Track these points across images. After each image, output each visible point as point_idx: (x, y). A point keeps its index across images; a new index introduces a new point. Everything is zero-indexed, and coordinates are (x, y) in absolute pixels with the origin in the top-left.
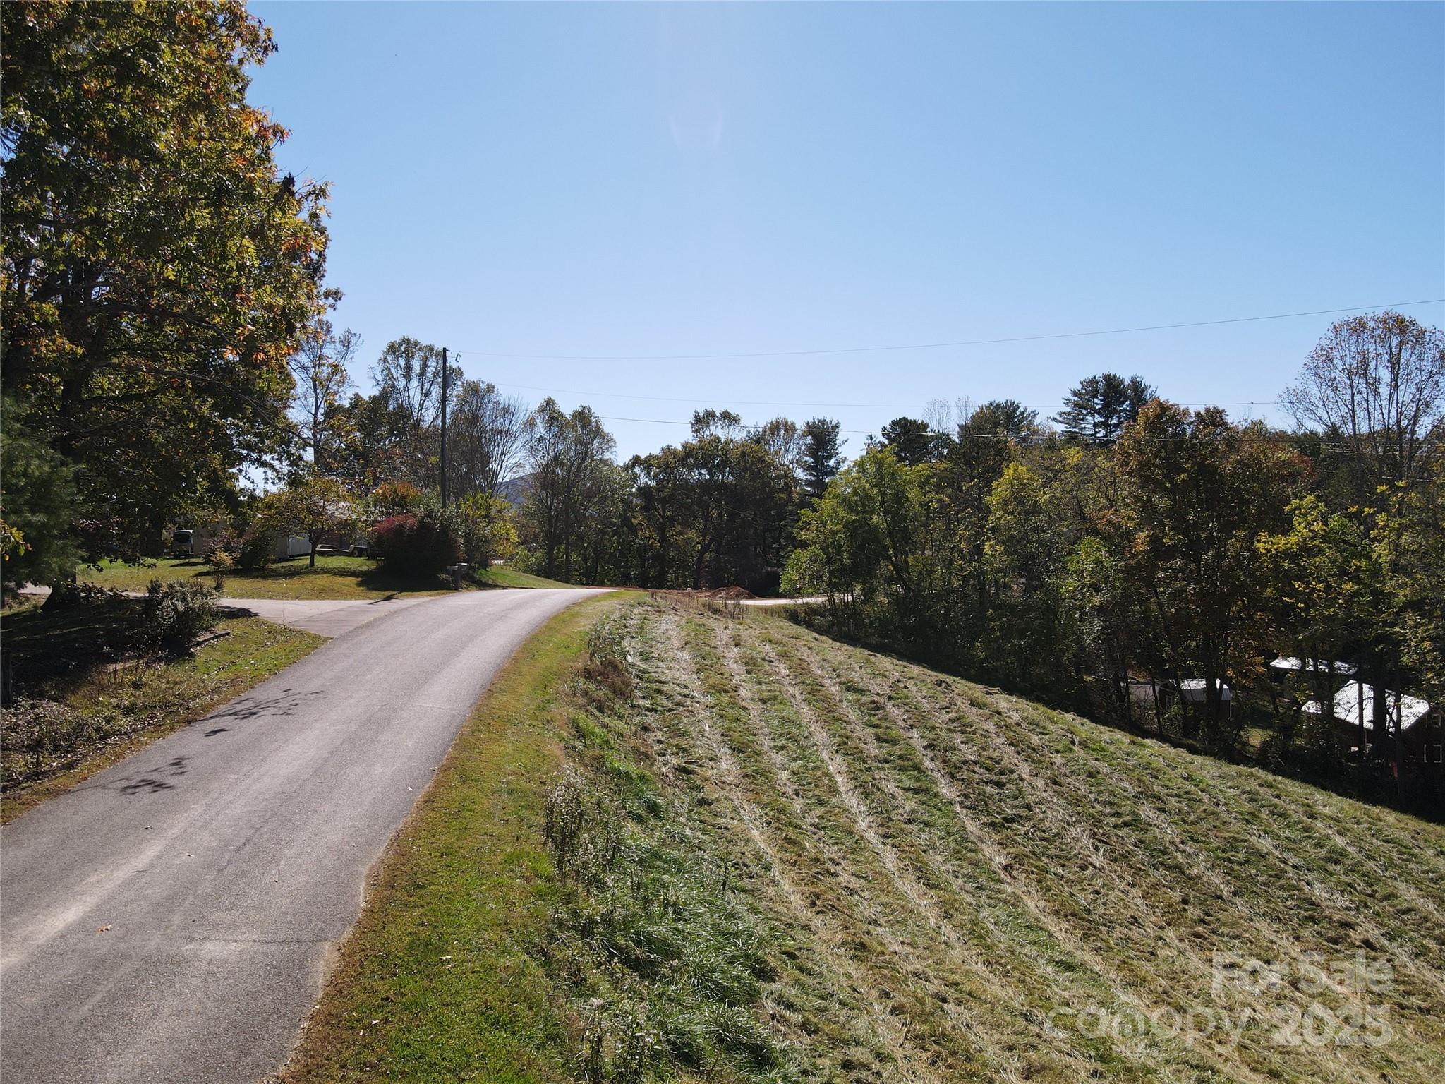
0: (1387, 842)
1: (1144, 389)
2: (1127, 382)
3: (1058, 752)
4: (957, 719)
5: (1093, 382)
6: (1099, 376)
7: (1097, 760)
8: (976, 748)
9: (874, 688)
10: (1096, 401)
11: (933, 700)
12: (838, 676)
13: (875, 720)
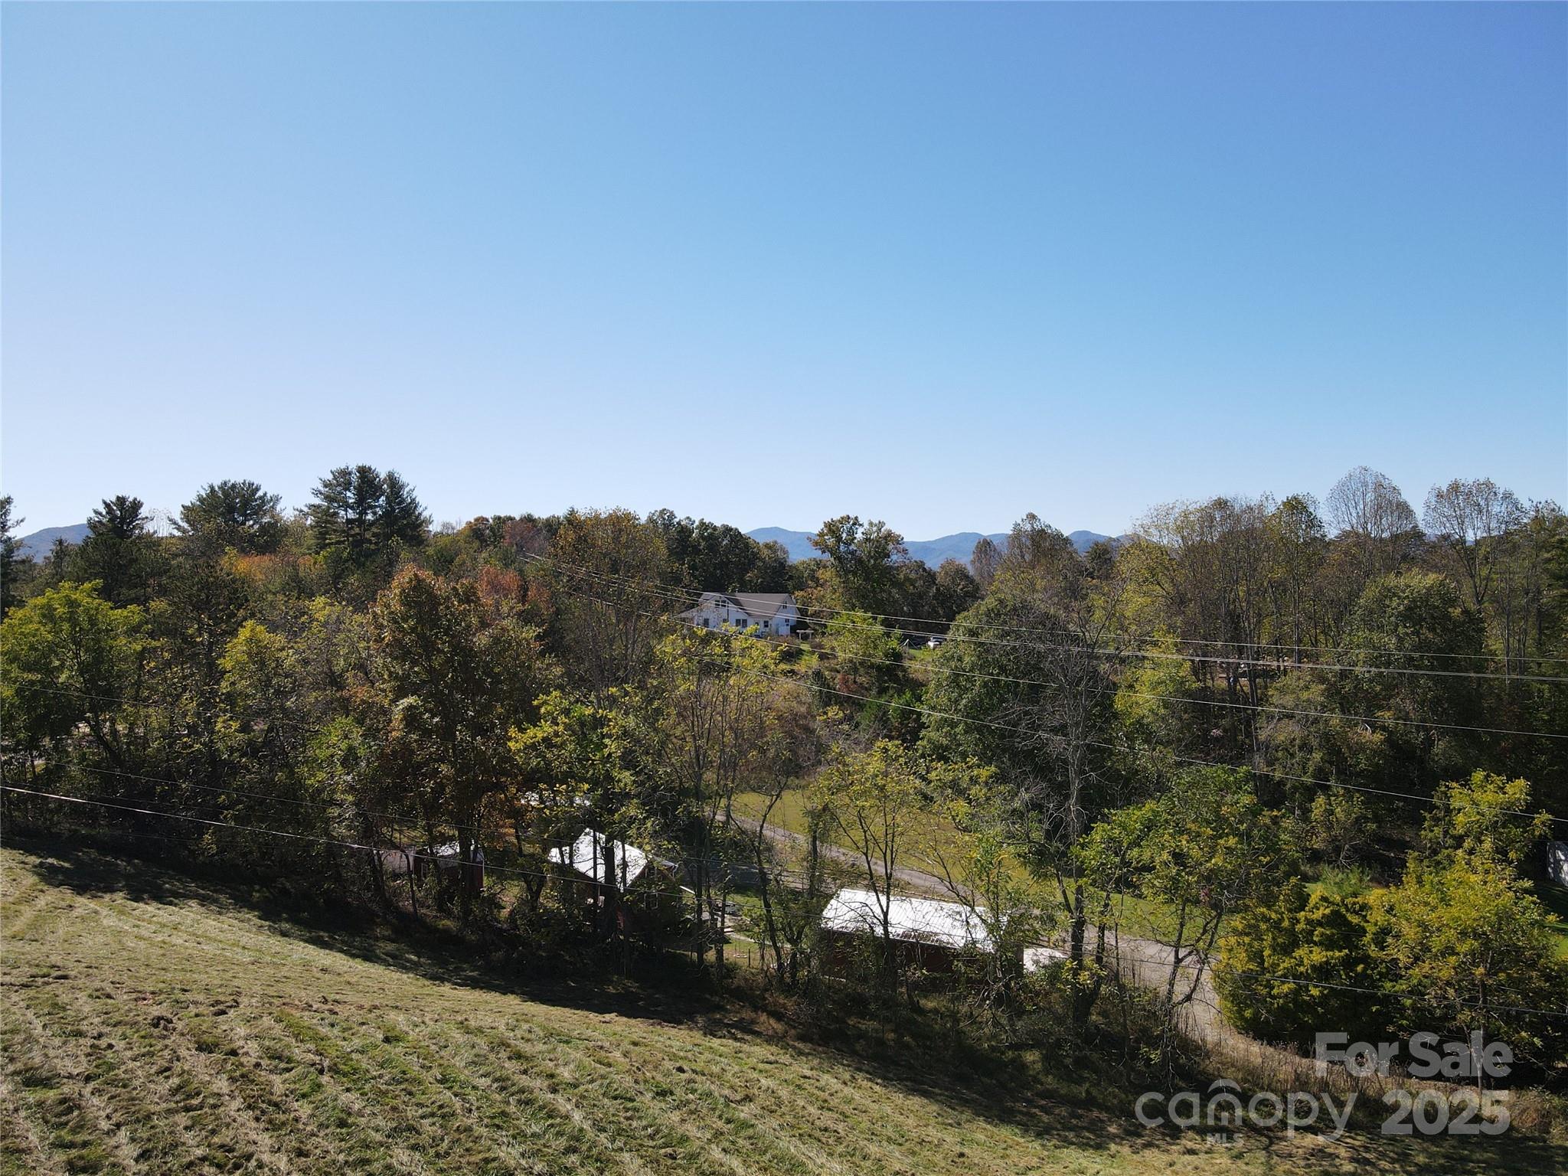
0: (615, 1098)
1: (402, 487)
2: (383, 476)
3: (304, 1096)
4: (179, 1088)
5: (345, 473)
6: (353, 467)
7: (348, 1090)
8: (204, 1133)
9: (67, 1066)
10: (349, 494)
11: (147, 1059)
12: (12, 1060)
13: (66, 1135)
